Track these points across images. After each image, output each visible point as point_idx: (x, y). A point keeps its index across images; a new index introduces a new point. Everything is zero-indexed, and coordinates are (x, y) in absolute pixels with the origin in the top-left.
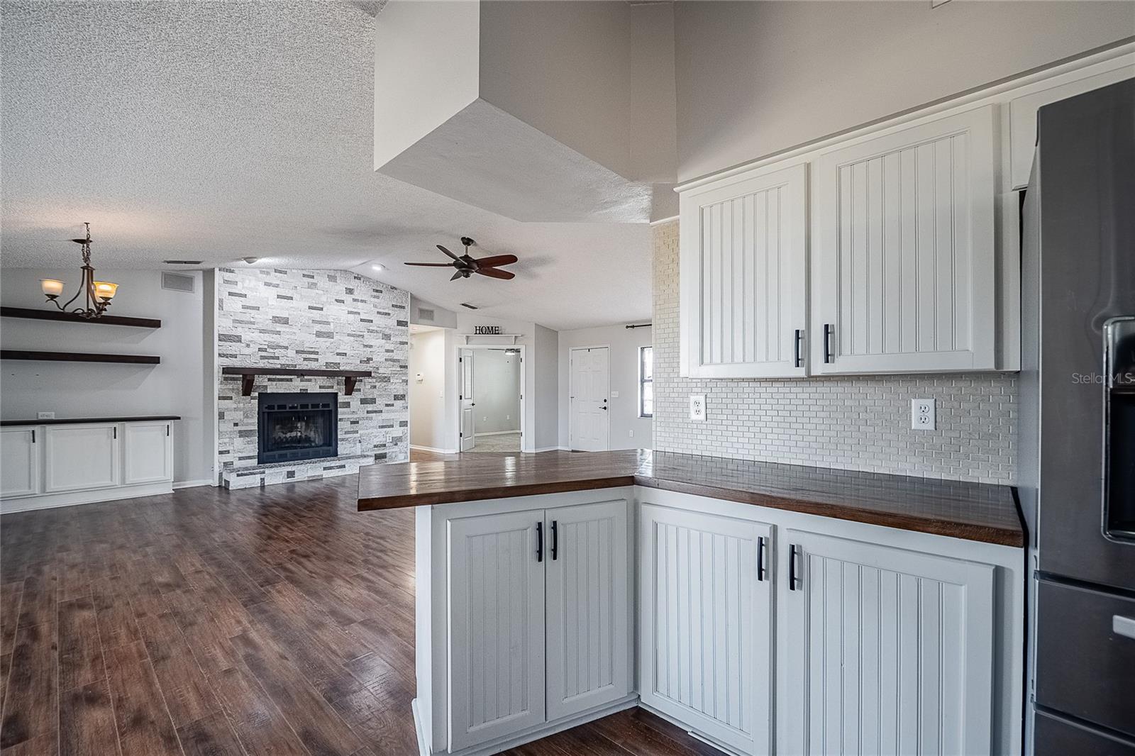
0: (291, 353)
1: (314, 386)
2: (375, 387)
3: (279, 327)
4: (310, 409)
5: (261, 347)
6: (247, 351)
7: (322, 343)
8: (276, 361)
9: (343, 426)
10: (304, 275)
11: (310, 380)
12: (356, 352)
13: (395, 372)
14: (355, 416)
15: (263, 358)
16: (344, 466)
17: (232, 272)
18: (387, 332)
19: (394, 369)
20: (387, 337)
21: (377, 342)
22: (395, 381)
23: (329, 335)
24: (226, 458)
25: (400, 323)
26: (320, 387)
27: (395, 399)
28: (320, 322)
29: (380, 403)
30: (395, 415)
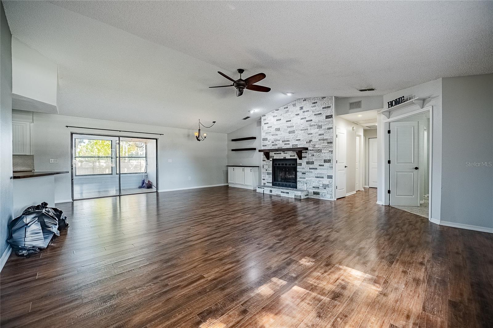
0: (281, 142)
1: (288, 155)
2: (313, 155)
3: (278, 133)
5: (272, 141)
6: (269, 143)
7: (291, 136)
8: (276, 146)
9: (299, 175)
10: (284, 108)
11: (287, 153)
12: (305, 138)
13: (324, 146)
14: (304, 170)
15: (273, 145)
16: (288, 193)
17: (265, 116)
18: (320, 124)
19: (324, 145)
20: (320, 127)
21: (314, 131)
22: (325, 151)
23: (293, 132)
24: (264, 182)
25: (327, 117)
26: (290, 156)
27: (324, 162)
28: (290, 127)
29: (316, 165)
30: (324, 171)
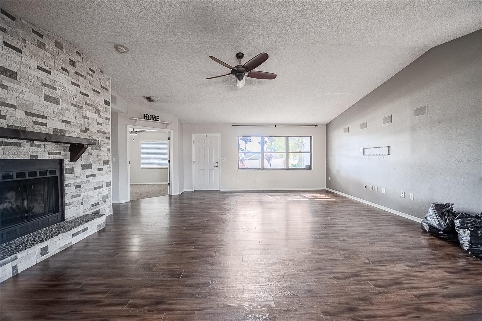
0: (20, 114)
1: (43, 152)
2: (91, 154)
4: (27, 177)
7: (50, 109)
9: (69, 191)
11: (39, 146)
12: (78, 121)
14: (78, 181)
16: (86, 229)
18: (98, 107)
19: (103, 139)
20: (98, 112)
21: (92, 115)
22: (103, 149)
23: (56, 101)
25: (106, 102)
27: (104, 165)
28: (48, 86)
29: (95, 169)
30: (103, 177)
